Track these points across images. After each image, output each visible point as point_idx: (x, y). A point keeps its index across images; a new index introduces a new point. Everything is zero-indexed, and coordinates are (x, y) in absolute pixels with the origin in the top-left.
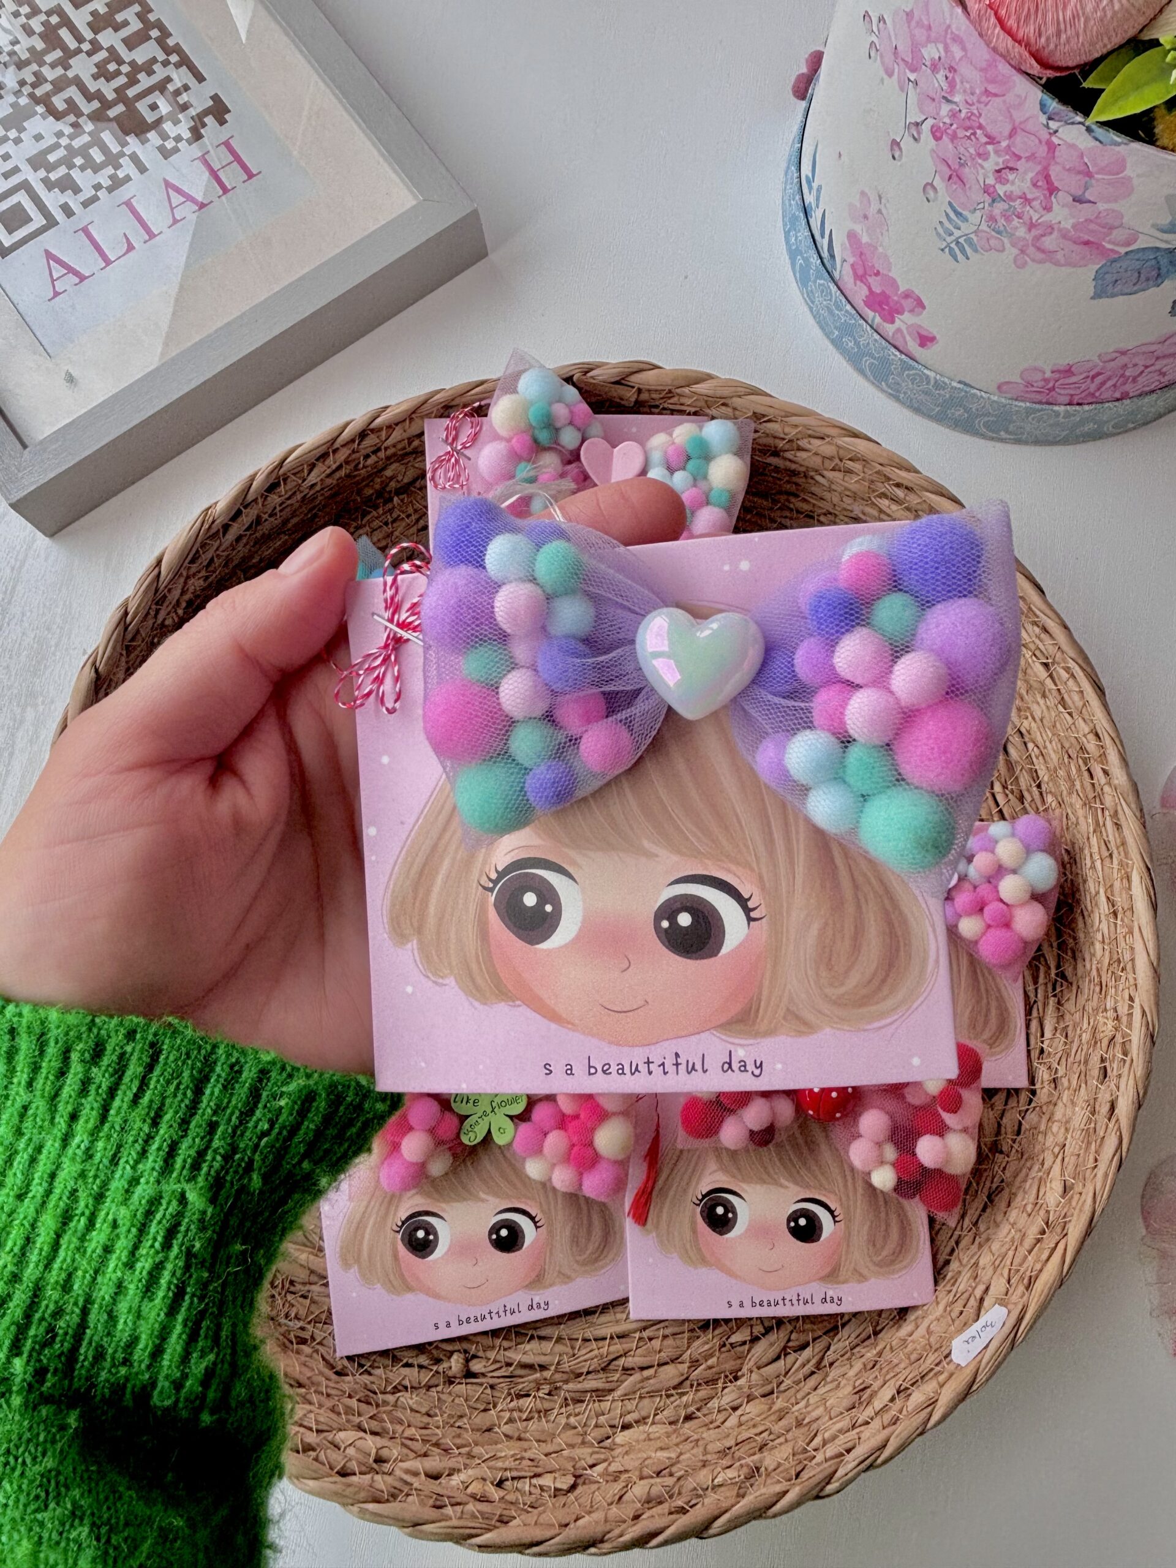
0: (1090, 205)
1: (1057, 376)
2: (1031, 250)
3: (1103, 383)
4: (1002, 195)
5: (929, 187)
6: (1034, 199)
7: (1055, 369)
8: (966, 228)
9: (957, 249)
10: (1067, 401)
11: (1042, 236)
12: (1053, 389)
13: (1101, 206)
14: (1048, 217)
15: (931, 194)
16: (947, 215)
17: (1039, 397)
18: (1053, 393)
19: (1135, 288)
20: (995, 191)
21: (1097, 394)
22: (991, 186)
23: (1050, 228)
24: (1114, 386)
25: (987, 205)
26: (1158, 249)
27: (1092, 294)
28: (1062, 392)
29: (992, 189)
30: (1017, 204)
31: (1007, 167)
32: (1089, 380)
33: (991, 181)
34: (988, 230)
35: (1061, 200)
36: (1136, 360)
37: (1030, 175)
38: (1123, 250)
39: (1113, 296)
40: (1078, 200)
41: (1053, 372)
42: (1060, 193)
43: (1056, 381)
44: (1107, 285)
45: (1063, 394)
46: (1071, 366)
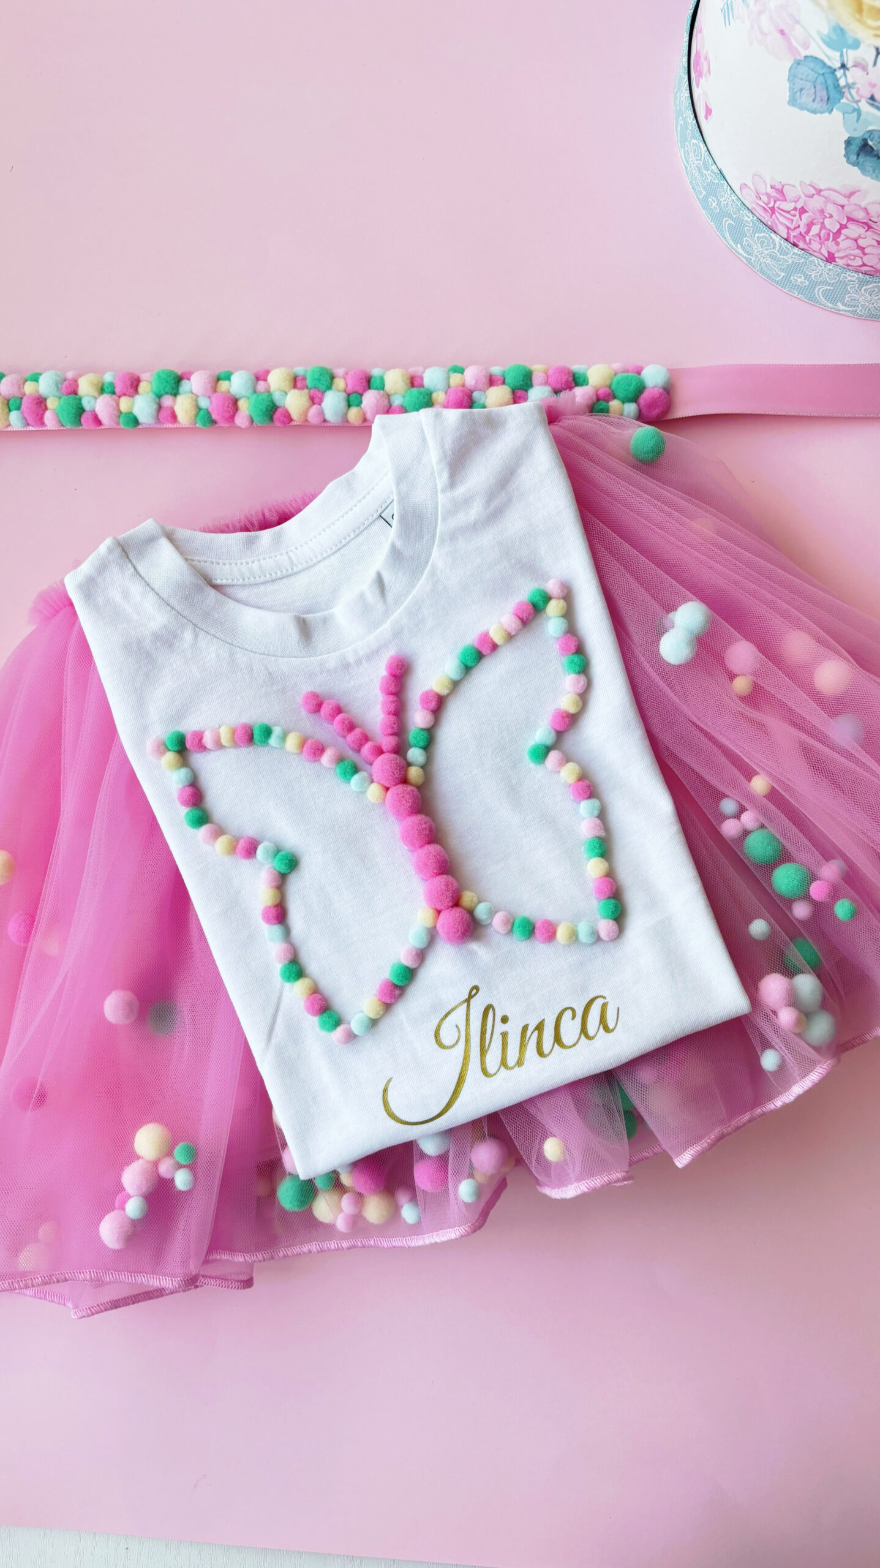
1: (773, 193)
3: (810, 226)
7: (772, 184)
10: (785, 237)
12: (773, 209)
17: (766, 218)
18: (774, 216)
19: (815, 106)
21: (807, 238)
24: (819, 235)
26: (824, 64)
27: (788, 99)
28: (782, 219)
32: (797, 213)
36: (831, 209)
38: (804, 53)
39: (802, 108)
41: (772, 187)
43: (775, 202)
44: (796, 93)
45: (782, 223)
46: (783, 186)
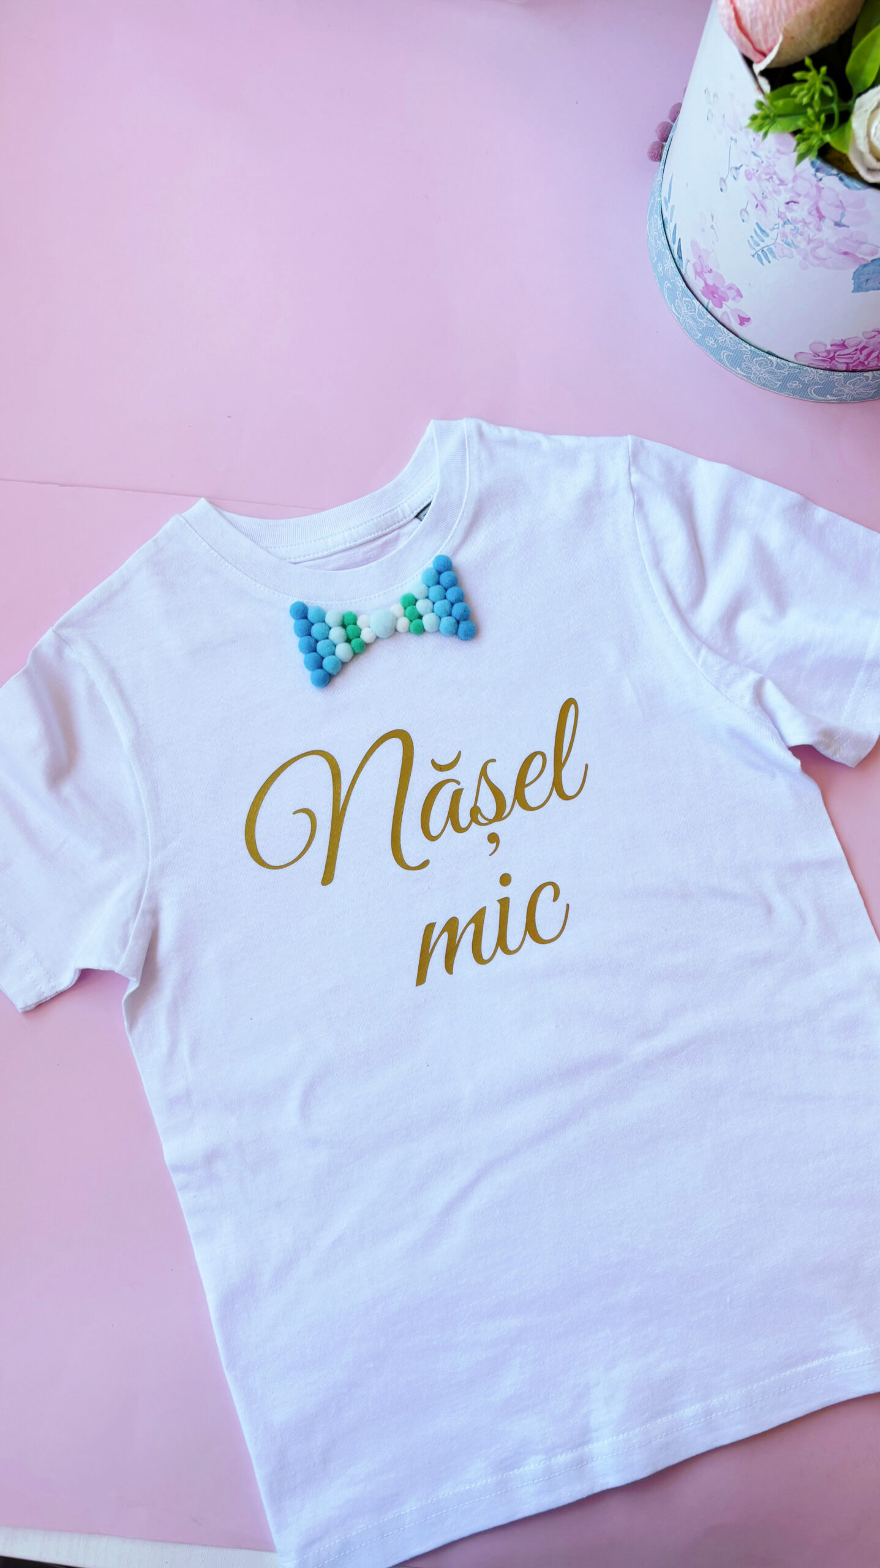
0: (845, 228)
1: (835, 348)
2: (811, 258)
3: (869, 355)
4: (790, 219)
5: (744, 212)
6: (810, 223)
7: (833, 343)
8: (768, 241)
9: (763, 255)
10: (845, 369)
11: (817, 247)
12: (833, 358)
13: (852, 229)
14: (819, 235)
15: (745, 216)
16: (756, 232)
17: (824, 365)
18: (834, 362)
20: (785, 216)
21: (866, 363)
22: (782, 213)
23: (821, 244)
25: (780, 226)
27: (852, 289)
28: (841, 361)
29: (783, 216)
30: (800, 225)
31: (792, 201)
32: (858, 352)
33: (783, 209)
34: (781, 242)
35: (828, 224)
37: (807, 207)
38: (870, 259)
39: (867, 290)
40: (838, 224)
41: (832, 345)
42: (826, 220)
43: (835, 353)
44: (862, 283)
45: (842, 363)
46: (845, 341)
